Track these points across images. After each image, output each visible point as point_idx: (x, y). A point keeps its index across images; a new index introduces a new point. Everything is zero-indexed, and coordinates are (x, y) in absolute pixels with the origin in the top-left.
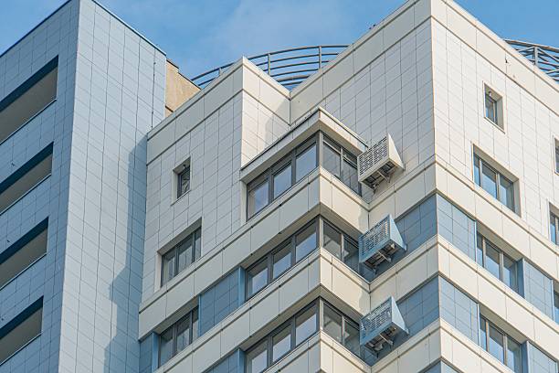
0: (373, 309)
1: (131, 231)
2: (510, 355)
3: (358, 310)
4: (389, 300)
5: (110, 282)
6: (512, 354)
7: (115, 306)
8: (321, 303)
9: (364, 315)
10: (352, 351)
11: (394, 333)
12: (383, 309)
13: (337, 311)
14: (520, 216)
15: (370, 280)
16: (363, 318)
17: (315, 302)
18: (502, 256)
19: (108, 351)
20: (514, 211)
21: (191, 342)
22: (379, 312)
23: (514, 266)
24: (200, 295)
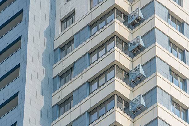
0: (133, 39)
1: (51, 13)
2: (179, 54)
3: (128, 40)
4: (139, 36)
5: (44, 31)
6: (180, 54)
7: (46, 39)
8: (116, 37)
9: (130, 41)
10: (126, 53)
11: (140, 47)
12: (136, 39)
13: (121, 40)
14: (183, 7)
15: (132, 29)
16: (130, 42)
17: (113, 37)
18: (177, 21)
19: (44, 54)
20: (181, 6)
21: (71, 51)
22: (135, 40)
23: (181, 24)
24: (75, 35)
